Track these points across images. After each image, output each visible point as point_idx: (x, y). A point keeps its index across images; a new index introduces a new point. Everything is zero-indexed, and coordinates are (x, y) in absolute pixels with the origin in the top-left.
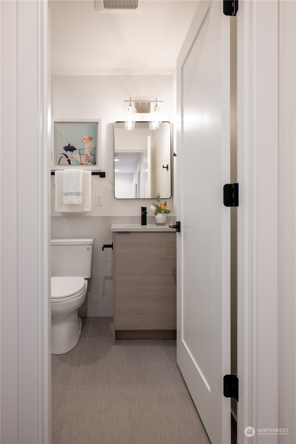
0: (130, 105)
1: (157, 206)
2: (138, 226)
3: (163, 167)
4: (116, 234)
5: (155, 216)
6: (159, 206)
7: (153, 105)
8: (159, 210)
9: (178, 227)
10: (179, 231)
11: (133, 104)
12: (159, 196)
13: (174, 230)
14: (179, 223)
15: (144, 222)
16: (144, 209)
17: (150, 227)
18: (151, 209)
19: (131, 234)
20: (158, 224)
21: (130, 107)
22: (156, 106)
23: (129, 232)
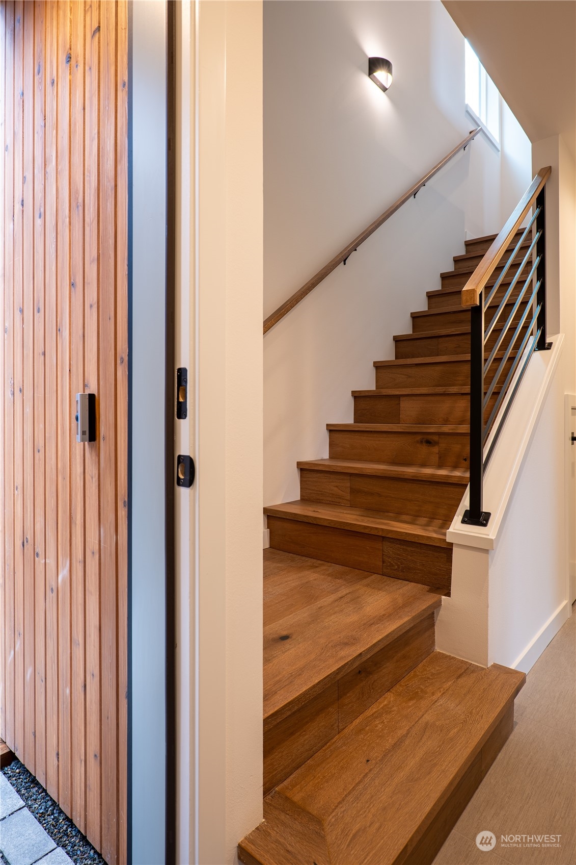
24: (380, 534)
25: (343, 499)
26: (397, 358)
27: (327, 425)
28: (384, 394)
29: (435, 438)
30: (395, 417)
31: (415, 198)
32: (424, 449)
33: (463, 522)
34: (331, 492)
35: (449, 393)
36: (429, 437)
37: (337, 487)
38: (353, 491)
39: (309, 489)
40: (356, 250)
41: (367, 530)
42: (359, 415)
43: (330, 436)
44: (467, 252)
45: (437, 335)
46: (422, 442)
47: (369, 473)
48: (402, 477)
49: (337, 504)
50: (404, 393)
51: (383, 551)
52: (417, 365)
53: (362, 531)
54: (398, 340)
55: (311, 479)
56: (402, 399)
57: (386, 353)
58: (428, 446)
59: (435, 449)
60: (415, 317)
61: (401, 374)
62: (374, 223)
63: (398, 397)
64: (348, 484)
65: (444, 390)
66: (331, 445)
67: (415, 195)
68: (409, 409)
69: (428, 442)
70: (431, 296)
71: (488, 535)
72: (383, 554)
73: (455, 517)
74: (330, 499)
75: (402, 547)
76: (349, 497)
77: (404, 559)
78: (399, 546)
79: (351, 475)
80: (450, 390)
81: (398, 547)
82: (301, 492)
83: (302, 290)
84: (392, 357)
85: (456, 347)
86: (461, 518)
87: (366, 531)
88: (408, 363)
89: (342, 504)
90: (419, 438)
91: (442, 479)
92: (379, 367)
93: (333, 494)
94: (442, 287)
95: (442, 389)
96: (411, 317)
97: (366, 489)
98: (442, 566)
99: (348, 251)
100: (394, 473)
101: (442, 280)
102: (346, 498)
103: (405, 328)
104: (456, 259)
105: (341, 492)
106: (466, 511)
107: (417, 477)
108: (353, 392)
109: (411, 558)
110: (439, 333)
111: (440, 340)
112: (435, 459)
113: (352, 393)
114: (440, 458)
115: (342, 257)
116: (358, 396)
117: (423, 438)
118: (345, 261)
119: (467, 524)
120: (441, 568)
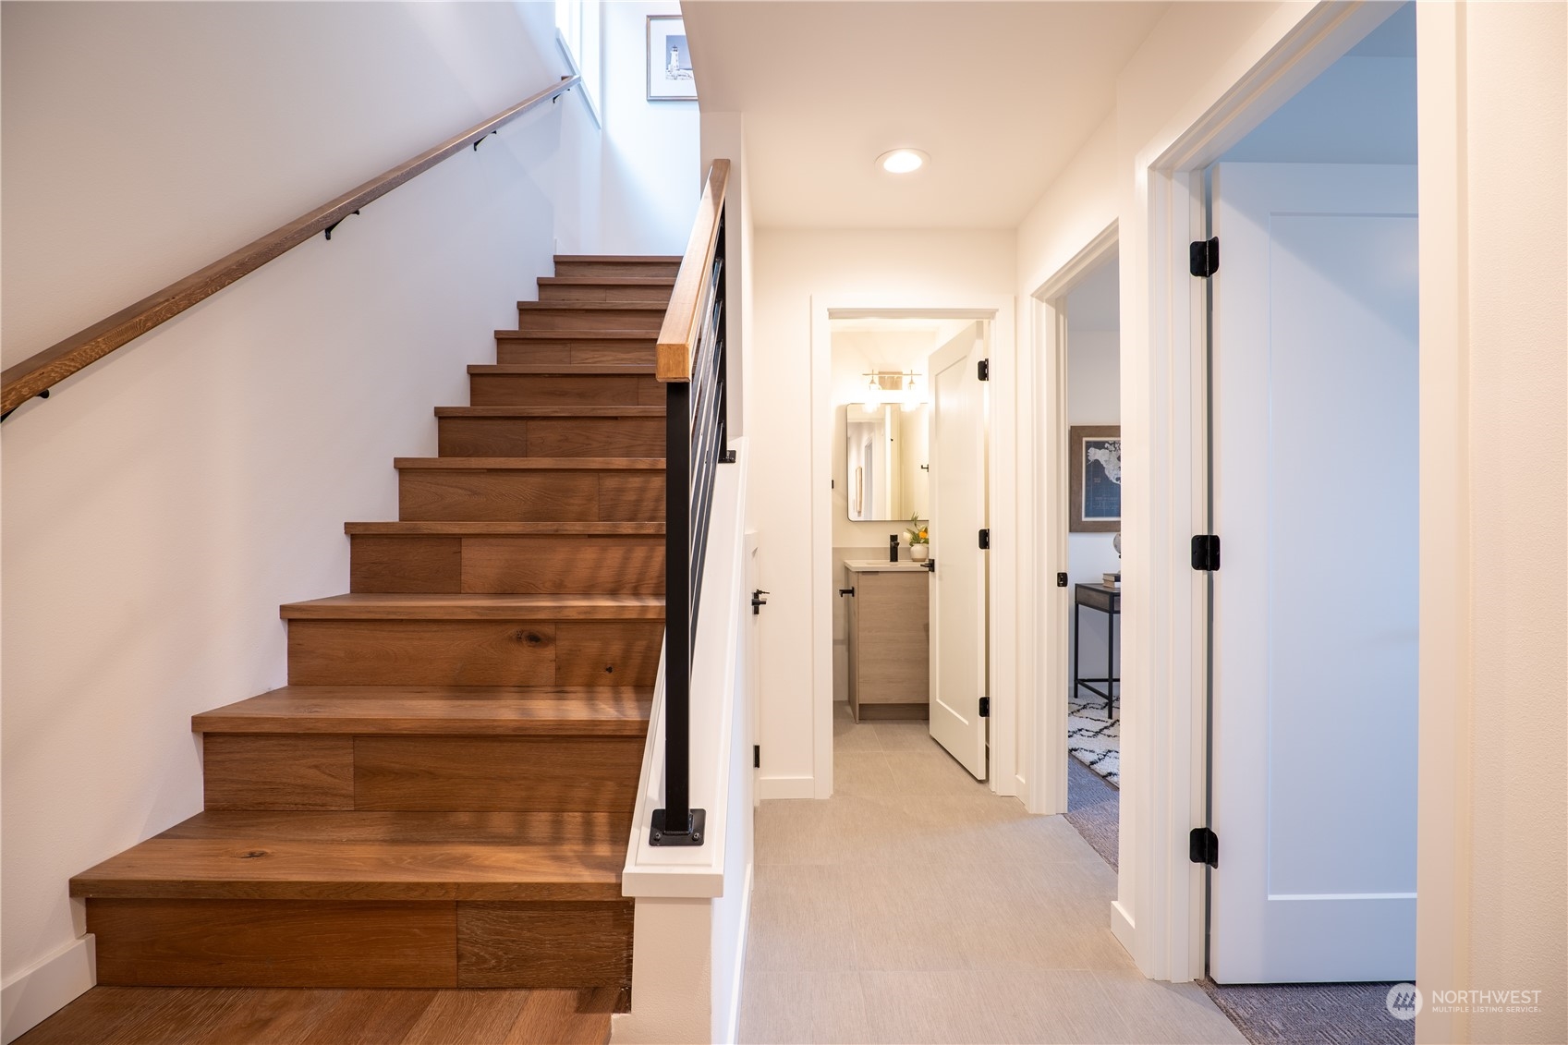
0: (872, 382)
1: (913, 533)
2: (885, 564)
3: (922, 468)
4: (860, 574)
5: (910, 549)
6: (917, 532)
7: (905, 380)
8: (916, 539)
9: (931, 565)
10: (933, 571)
11: (876, 379)
12: (916, 518)
13: (927, 569)
14: (933, 560)
15: (894, 557)
16: (894, 538)
17: (903, 564)
18: (905, 537)
19: (880, 574)
20: (914, 560)
21: (872, 385)
22: (912, 382)
23: (878, 572)
24: (452, 896)
25: (336, 795)
26: (442, 451)
27: (283, 608)
28: (426, 531)
29: (549, 630)
30: (450, 583)
31: (475, 150)
32: (525, 654)
33: (654, 841)
34: (299, 781)
35: (565, 533)
36: (537, 629)
37: (316, 767)
38: (364, 774)
39: (232, 781)
40: (357, 213)
41: (416, 893)
42: (363, 580)
43: (289, 632)
44: (557, 273)
45: (525, 415)
46: (519, 639)
47: (406, 729)
48: (490, 732)
49: (320, 808)
50: (471, 531)
51: (458, 931)
52: (491, 471)
53: (402, 897)
54: (444, 417)
55: (238, 756)
56: (464, 542)
57: (421, 442)
58: (534, 647)
59: (549, 653)
60: (476, 374)
61: (456, 487)
62: (399, 168)
63: (458, 538)
64: (349, 759)
65: (555, 527)
66: (293, 654)
67: (476, 144)
68: (480, 561)
69: (535, 639)
70: (502, 339)
71: (710, 865)
72: (458, 939)
73: (634, 831)
74: (298, 800)
75: (508, 913)
76: (351, 788)
77: (513, 941)
78: (500, 912)
79: (355, 737)
80: (568, 528)
81: (497, 916)
82: (205, 790)
83: (209, 273)
84: (432, 452)
85: (560, 441)
86: (646, 831)
87: (414, 896)
88: (474, 467)
89: (333, 808)
90: (513, 630)
91: (580, 730)
92: (406, 469)
93: (304, 787)
94: (520, 327)
95: (551, 525)
96: (468, 373)
97: (397, 766)
98: (603, 938)
99: (340, 208)
100: (471, 725)
101: (520, 314)
102: (343, 792)
103: (457, 395)
104: (542, 282)
105: (330, 779)
106: (656, 813)
107: (526, 729)
108: (347, 525)
109: (528, 934)
110: (531, 411)
111: (532, 424)
112: (548, 672)
113: (345, 528)
114: (558, 669)
115: (325, 218)
116: (360, 536)
117: (522, 632)
118: (328, 230)
119: (661, 845)
120: (601, 944)
